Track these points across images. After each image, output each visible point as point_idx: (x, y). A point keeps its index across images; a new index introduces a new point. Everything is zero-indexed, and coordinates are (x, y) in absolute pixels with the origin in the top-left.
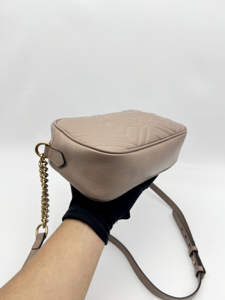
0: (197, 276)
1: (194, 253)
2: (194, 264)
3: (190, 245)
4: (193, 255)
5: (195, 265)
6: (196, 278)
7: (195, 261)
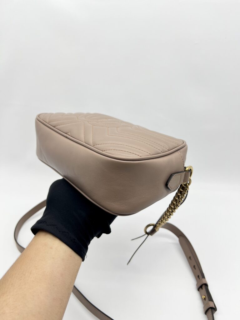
0: (206, 313)
1: (204, 287)
2: (203, 298)
3: (198, 276)
4: (202, 289)
5: (204, 300)
6: (206, 316)
7: (205, 296)
